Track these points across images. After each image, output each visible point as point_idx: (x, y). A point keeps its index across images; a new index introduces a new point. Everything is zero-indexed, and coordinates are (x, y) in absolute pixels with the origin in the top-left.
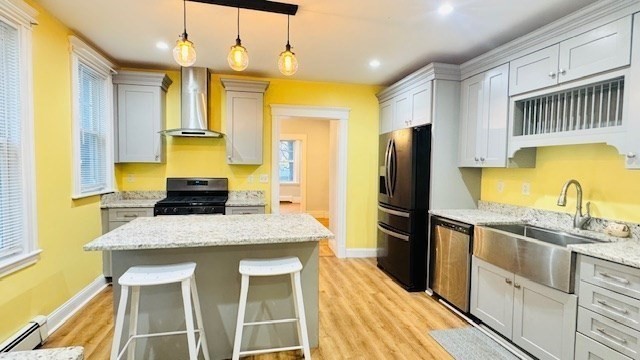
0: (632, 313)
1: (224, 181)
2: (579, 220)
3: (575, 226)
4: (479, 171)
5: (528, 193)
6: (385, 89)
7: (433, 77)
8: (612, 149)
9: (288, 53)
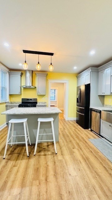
1: (36, 99)
4: (104, 96)
6: (78, 74)
7: (91, 71)
9: (51, 65)
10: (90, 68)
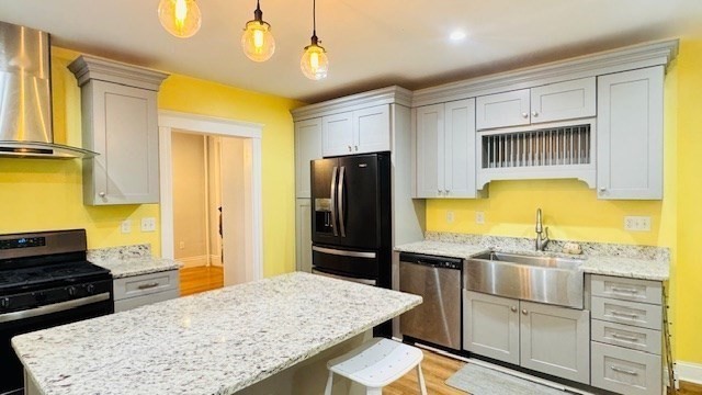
0: (640, 316)
1: (79, 235)
2: (541, 243)
3: (537, 249)
4: (423, 201)
5: (483, 222)
7: (392, 100)
8: (584, 184)
9: (315, 48)
10: (394, 88)
